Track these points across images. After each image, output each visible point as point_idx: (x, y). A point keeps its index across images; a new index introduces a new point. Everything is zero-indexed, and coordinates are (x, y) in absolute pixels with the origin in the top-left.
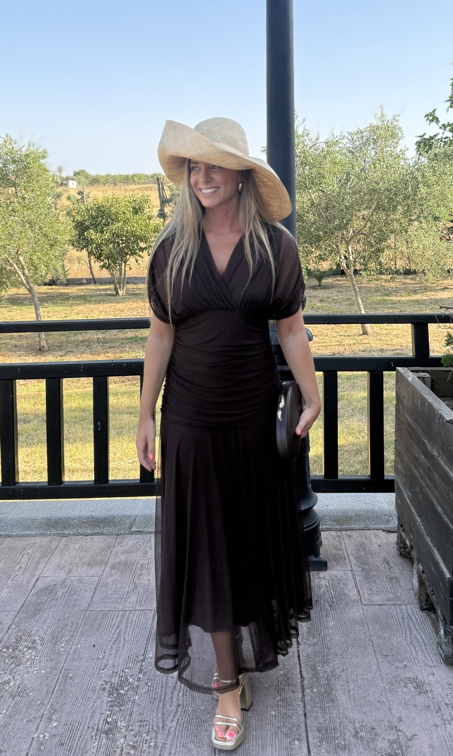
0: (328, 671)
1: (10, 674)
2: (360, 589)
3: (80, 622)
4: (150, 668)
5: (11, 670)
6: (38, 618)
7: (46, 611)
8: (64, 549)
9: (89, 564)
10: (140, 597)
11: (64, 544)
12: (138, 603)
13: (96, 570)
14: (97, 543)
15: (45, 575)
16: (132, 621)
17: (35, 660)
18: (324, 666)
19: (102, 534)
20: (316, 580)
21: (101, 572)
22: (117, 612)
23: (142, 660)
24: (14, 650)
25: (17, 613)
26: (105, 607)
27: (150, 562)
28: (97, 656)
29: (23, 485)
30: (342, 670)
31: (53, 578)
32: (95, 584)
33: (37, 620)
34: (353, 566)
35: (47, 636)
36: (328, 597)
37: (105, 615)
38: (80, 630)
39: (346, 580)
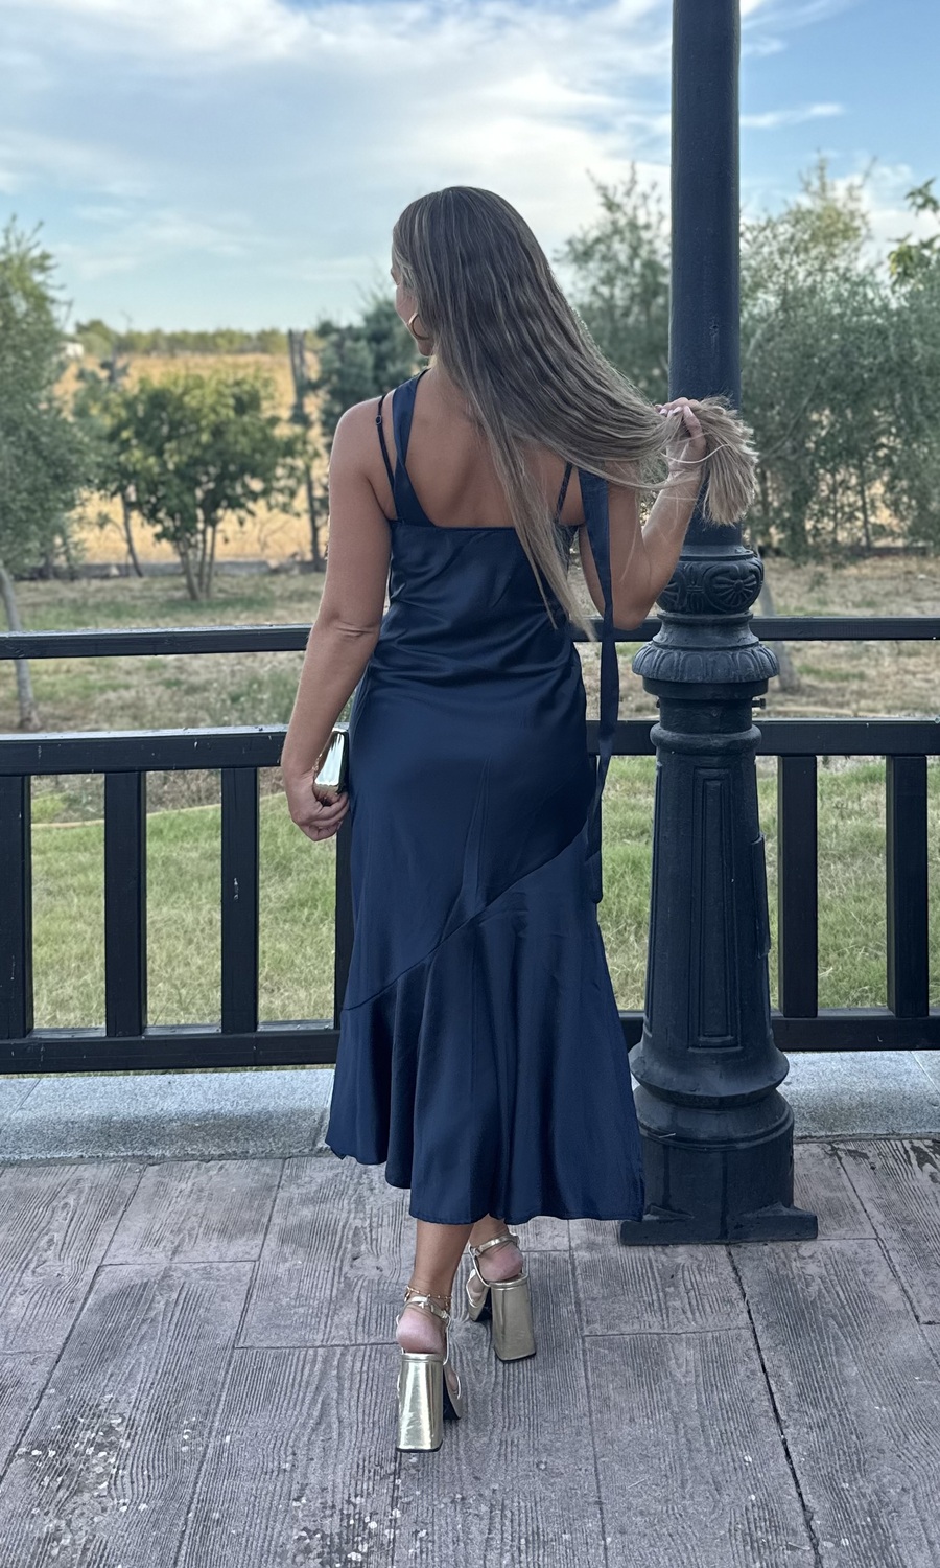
0: (869, 1491)
1: (58, 1516)
2: (906, 1285)
3: (221, 1378)
4: (418, 1493)
5: (61, 1505)
6: (111, 1368)
7: (131, 1351)
8: (156, 1193)
9: (223, 1232)
10: (362, 1312)
11: (153, 1181)
12: (360, 1328)
13: (243, 1246)
14: (235, 1178)
15: (116, 1261)
16: (352, 1374)
17: (119, 1478)
18: (856, 1479)
19: (245, 1156)
20: (794, 1264)
21: (258, 1250)
22: (311, 1352)
23: (394, 1473)
24: (63, 1451)
25: (56, 1356)
26: (279, 1339)
27: (374, 1225)
28: (276, 1463)
29: (43, 1037)
30: (903, 1489)
31: (138, 1267)
32: (246, 1279)
33: (111, 1375)
34: (879, 1228)
35: (141, 1415)
36: (831, 1305)
37: (281, 1358)
38: (223, 1398)
39: (868, 1262)
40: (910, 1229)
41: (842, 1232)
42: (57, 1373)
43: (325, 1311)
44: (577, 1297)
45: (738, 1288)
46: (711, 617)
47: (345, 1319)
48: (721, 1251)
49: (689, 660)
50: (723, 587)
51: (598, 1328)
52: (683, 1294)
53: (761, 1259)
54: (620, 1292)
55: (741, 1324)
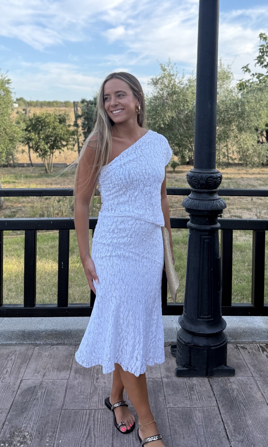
2: (263, 392)
6: (25, 415)
7: (31, 409)
10: (100, 398)
11: (37, 351)
12: (100, 403)
13: (64, 375)
14: (61, 351)
15: (26, 378)
16: (98, 419)
19: (64, 344)
20: (228, 384)
21: (68, 376)
22: (85, 411)
24: (10, 444)
25: (8, 411)
26: (75, 406)
29: (5, 307)
31: (33, 381)
32: (65, 386)
33: (25, 418)
34: (253, 373)
35: (34, 432)
36: (241, 399)
37: (76, 413)
38: (59, 427)
39: (251, 384)
40: (262, 373)
41: (242, 374)
42: (9, 416)
43: (89, 397)
44: (164, 394)
45: (212, 392)
46: (207, 191)
47: (95, 400)
48: (206, 380)
49: (200, 203)
50: (211, 181)
51: (171, 405)
52: (196, 394)
53: (219, 383)
54: (177, 393)
55: (215, 405)
